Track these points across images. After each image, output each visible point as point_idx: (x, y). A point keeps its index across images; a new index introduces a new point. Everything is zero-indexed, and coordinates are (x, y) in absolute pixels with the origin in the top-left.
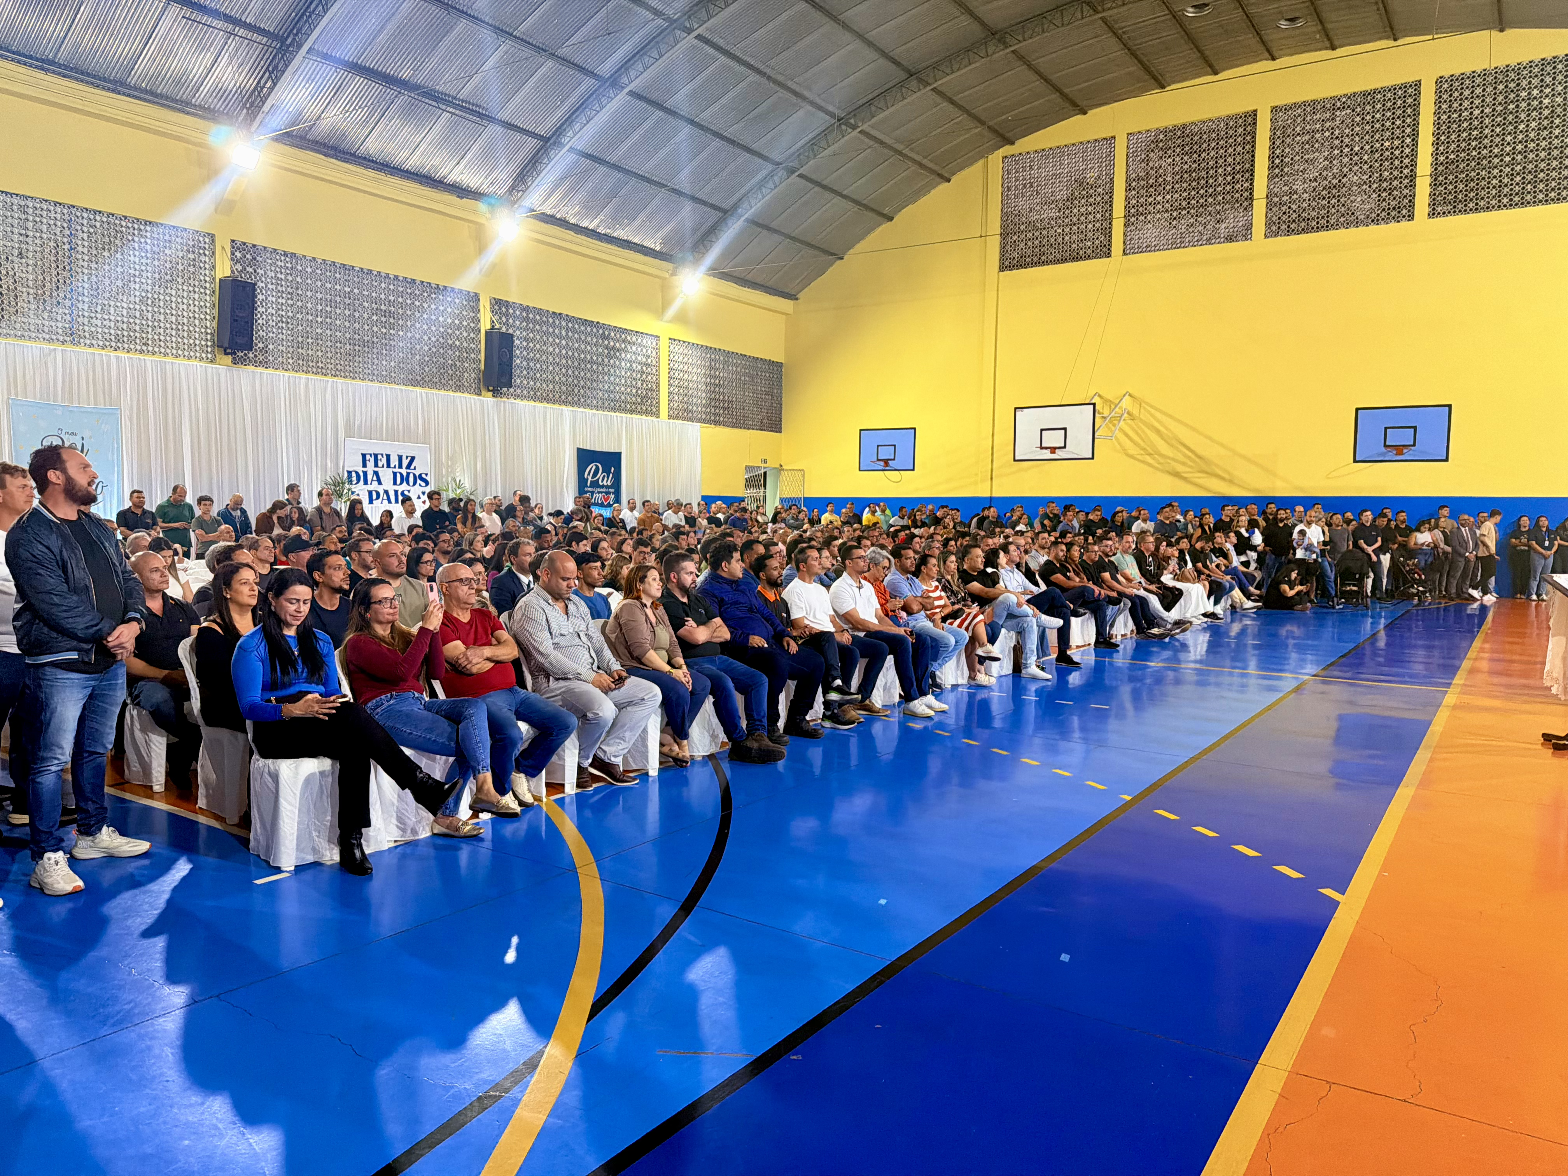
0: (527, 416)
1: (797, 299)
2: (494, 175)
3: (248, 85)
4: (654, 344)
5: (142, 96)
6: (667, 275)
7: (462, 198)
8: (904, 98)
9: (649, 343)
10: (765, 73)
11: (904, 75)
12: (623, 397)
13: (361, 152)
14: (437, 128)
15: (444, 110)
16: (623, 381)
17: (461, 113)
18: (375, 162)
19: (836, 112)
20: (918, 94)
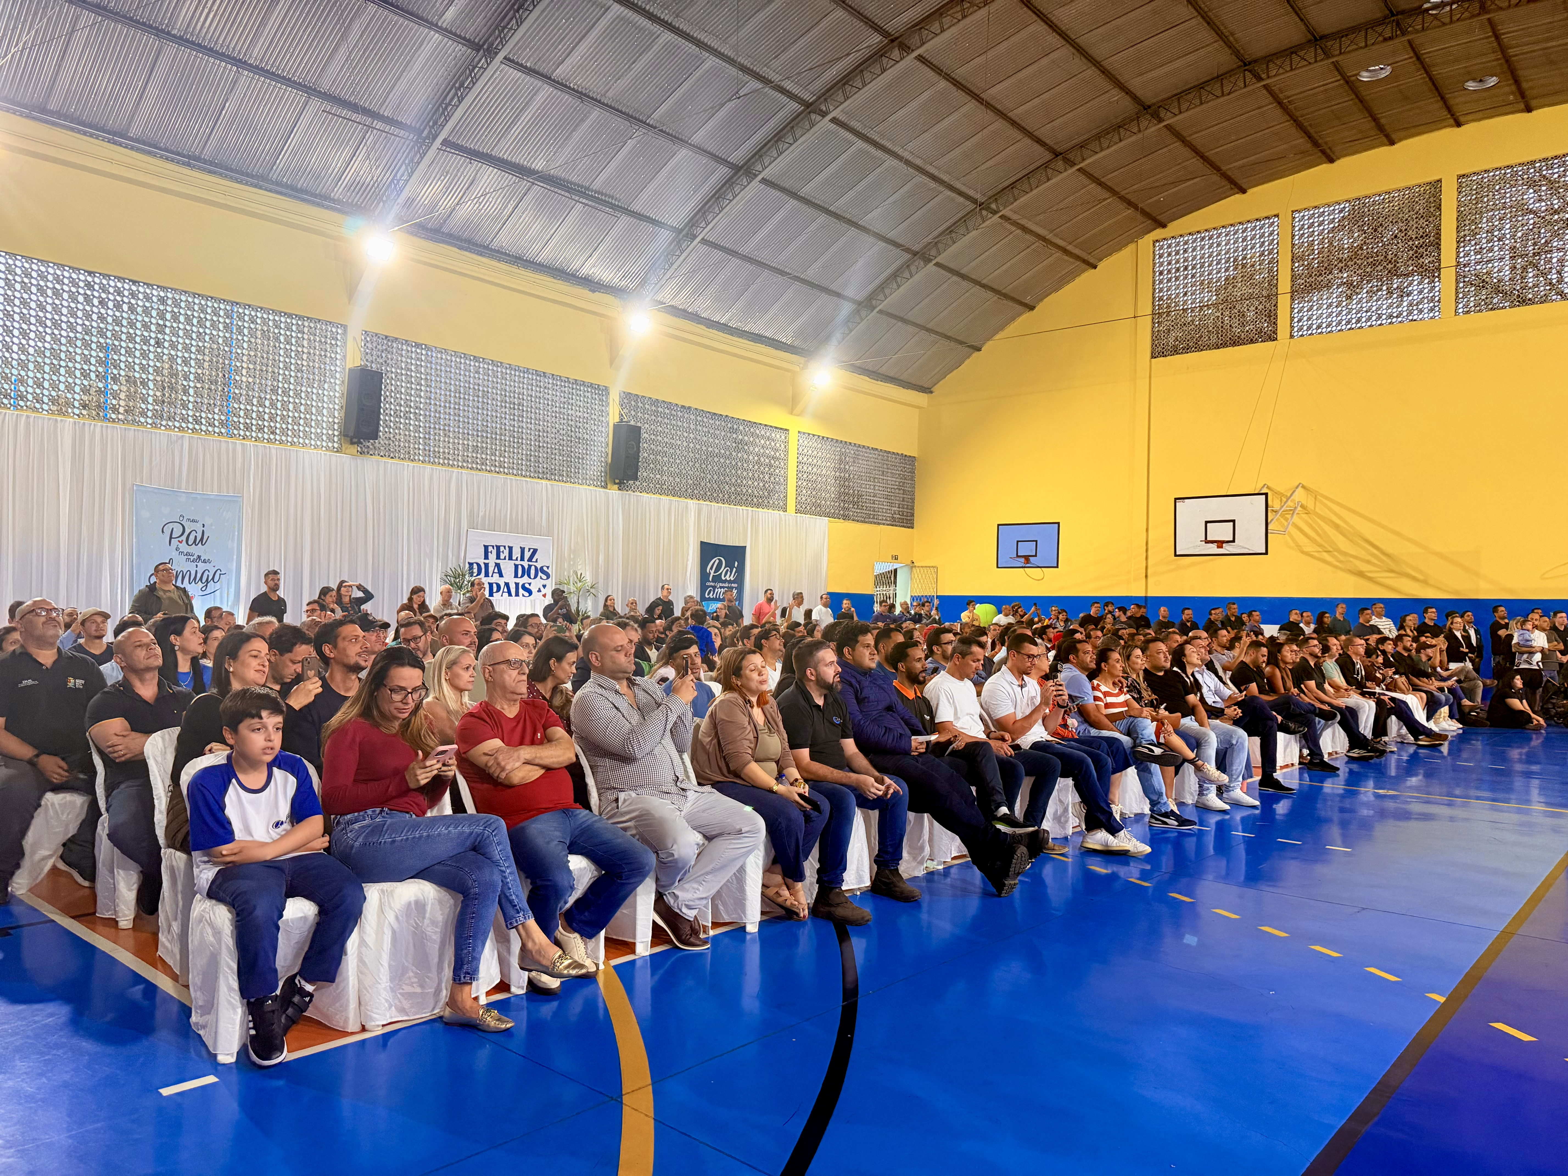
0: (652, 509)
1: (931, 392)
2: (626, 268)
3: (385, 178)
4: (783, 437)
5: (284, 190)
6: (798, 369)
7: (594, 291)
8: (1048, 180)
9: (778, 436)
10: (903, 158)
11: (1048, 156)
12: (750, 491)
13: (495, 245)
14: (570, 220)
15: (577, 201)
16: (750, 475)
17: (594, 204)
18: (509, 255)
19: (978, 196)
20: (1065, 174)
